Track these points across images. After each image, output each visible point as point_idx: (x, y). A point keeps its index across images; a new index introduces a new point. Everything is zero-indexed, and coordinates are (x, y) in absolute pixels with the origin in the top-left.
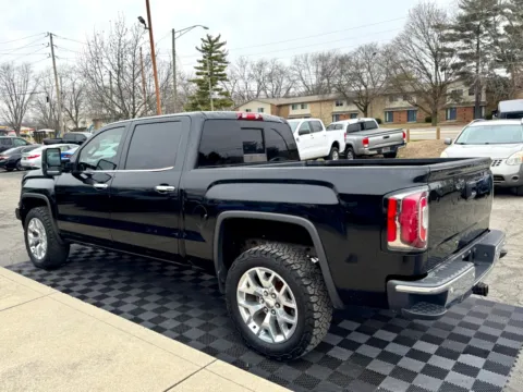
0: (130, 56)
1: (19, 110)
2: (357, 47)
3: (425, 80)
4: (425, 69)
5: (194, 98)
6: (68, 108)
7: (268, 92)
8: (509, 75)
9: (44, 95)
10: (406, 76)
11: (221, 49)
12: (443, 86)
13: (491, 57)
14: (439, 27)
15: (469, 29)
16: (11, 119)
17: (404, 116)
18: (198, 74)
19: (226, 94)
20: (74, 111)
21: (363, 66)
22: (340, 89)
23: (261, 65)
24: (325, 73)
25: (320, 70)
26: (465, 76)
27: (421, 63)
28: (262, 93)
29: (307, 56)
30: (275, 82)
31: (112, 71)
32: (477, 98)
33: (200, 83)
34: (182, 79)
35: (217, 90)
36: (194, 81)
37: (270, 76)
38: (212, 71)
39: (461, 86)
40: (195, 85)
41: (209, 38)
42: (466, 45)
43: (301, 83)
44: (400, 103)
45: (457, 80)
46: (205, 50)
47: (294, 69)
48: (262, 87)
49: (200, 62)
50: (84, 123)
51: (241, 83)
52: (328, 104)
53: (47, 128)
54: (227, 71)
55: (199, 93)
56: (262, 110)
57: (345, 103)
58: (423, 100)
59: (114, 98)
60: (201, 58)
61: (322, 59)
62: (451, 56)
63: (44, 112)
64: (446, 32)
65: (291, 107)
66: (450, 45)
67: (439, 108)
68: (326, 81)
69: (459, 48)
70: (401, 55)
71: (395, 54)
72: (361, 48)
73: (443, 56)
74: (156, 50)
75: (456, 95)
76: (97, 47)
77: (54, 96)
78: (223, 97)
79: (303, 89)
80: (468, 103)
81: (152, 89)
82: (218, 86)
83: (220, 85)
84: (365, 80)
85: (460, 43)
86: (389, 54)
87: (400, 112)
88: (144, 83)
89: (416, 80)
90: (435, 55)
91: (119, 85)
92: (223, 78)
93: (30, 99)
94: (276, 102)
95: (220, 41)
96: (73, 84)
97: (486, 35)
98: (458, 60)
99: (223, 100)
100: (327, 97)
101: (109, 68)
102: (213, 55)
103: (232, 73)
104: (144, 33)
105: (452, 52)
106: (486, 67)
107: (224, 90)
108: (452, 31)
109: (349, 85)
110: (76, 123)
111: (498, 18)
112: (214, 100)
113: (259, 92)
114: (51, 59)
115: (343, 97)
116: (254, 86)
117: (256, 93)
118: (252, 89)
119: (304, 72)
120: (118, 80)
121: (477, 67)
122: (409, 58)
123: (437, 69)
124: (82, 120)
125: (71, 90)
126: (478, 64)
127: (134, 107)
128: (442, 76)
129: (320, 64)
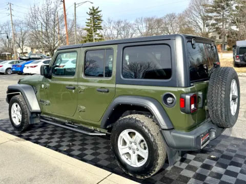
0: (53, 15)
3: (198, 31)
4: (198, 26)
5: (83, 38)
6: (18, 42)
7: (122, 36)
8: (238, 30)
9: (6, 35)
10: (189, 29)
11: (99, 14)
12: (207, 34)
13: (229, 21)
14: (205, 5)
15: (219, 7)
19: (102, 36)
20: (21, 43)
21: (168, 24)
23: (119, 22)
24: (150, 27)
25: (148, 25)
26: (218, 29)
27: (197, 23)
28: (119, 36)
29: (142, 18)
30: (126, 31)
31: (43, 23)
32: (223, 40)
33: (88, 30)
34: (79, 28)
35: (97, 34)
36: (85, 29)
37: (124, 28)
38: (94, 24)
39: (215, 34)
40: (85, 31)
41: (93, 8)
42: (218, 15)
43: (138, 31)
45: (214, 32)
46: (91, 14)
47: (135, 24)
48: (119, 33)
49: (88, 20)
50: (26, 50)
53: (7, 52)
54: (101, 25)
55: (88, 35)
60: (89, 18)
61: (149, 20)
63: (5, 44)
64: (208, 8)
66: (210, 14)
68: (150, 31)
69: (215, 16)
70: (187, 19)
71: (184, 18)
72: (167, 15)
73: (207, 20)
74: (66, 12)
75: (213, 39)
76: (35, 11)
77: (11, 35)
78: (100, 38)
79: (139, 35)
80: (219, 42)
81: (64, 31)
82: (97, 32)
83: (98, 31)
84: (170, 31)
85: (215, 14)
86: (181, 18)
88: (59, 30)
90: (203, 19)
91: (46, 30)
95: (99, 10)
96: (21, 30)
97: (227, 10)
98: (214, 22)
101: (42, 21)
102: (95, 16)
103: (104, 26)
104: (60, 4)
105: (211, 18)
106: (227, 26)
107: (100, 34)
108: (211, 8)
109: (162, 33)
110: (22, 49)
111: (232, 2)
112: (95, 39)
114: (10, 16)
116: (115, 32)
117: (116, 36)
118: (114, 34)
119: (140, 26)
120: (46, 27)
121: (223, 25)
122: (191, 20)
123: (204, 26)
124: (25, 48)
125: (20, 33)
126: (223, 24)
127: (54, 42)
128: (207, 29)
129: (148, 22)
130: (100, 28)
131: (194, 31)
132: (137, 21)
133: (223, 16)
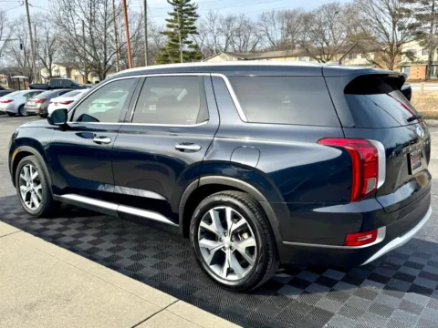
0: (103, 6)
2: (321, 5)
3: (382, 39)
4: (383, 28)
5: (164, 49)
6: (42, 56)
7: (236, 46)
9: (18, 42)
10: (365, 35)
11: (190, 2)
12: (399, 45)
18: (169, 26)
19: (196, 47)
20: (48, 59)
21: (325, 24)
22: (304, 45)
23: (230, 20)
24: (290, 30)
25: (285, 26)
26: (419, 35)
27: (380, 23)
28: (230, 46)
29: (273, 12)
30: (242, 37)
31: (85, 20)
32: (430, 57)
33: (171, 35)
34: (153, 31)
35: (187, 42)
36: (165, 33)
37: (239, 31)
38: (182, 24)
39: (415, 46)
40: (165, 37)
42: (423, 7)
43: (267, 38)
44: (359, 60)
45: (412, 40)
46: (176, 3)
47: (261, 25)
48: (229, 41)
49: (171, 14)
50: (58, 71)
51: (210, 37)
53: (22, 75)
54: (196, 24)
55: (170, 45)
57: (307, 59)
58: (380, 58)
59: (87, 47)
60: (173, 11)
61: (288, 16)
62: (408, 17)
63: (19, 61)
66: (408, 6)
67: (394, 67)
68: (290, 37)
69: (416, 9)
70: (362, 15)
71: (356, 13)
72: (324, 6)
73: (401, 16)
75: (410, 54)
77: (28, 44)
78: (193, 50)
79: (268, 45)
80: (421, 62)
81: (124, 39)
82: (188, 39)
83: (190, 38)
84: (327, 37)
85: (417, 5)
86: (350, 12)
88: (116, 34)
89: (374, 39)
90: (393, 15)
91: (91, 34)
93: (5, 46)
96: (47, 33)
98: (413, 20)
99: (193, 53)
100: (291, 52)
101: (82, 16)
102: (184, 8)
103: (202, 26)
105: (409, 13)
107: (194, 43)
109: (312, 41)
110: (50, 71)
112: (184, 52)
113: (226, 47)
115: (306, 51)
116: (222, 40)
117: (224, 46)
118: (221, 43)
119: (271, 28)
120: (90, 29)
121: (430, 28)
122: (369, 17)
123: (394, 29)
124: (56, 68)
125: (45, 39)
126: (432, 25)
127: (106, 56)
128: (399, 35)
129: (286, 21)
130: (193, 31)
131: (375, 38)
132: (263, 17)
133: (433, 10)
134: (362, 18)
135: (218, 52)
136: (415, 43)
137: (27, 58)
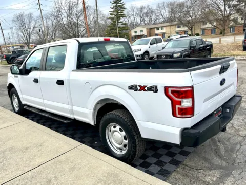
1: (28, 36)
3: (219, 13)
4: (220, 8)
5: (109, 27)
6: (51, 34)
9: (38, 28)
10: (211, 12)
11: (122, 2)
12: (229, 15)
16: (25, 40)
17: (210, 31)
18: (111, 14)
19: (125, 24)
20: (54, 35)
21: (190, 7)
22: (179, 19)
23: (142, 9)
24: (173, 12)
25: (170, 10)
26: (239, 11)
27: (218, 5)
28: (143, 22)
29: (164, 3)
32: (245, 21)
33: (112, 19)
34: (104, 17)
35: (121, 22)
36: (110, 18)
37: (147, 14)
38: (118, 13)
39: (237, 16)
40: (110, 20)
43: (161, 17)
44: (208, 25)
45: (235, 13)
46: (115, 2)
47: (158, 10)
48: (142, 20)
51: (132, 18)
52: (174, 27)
54: (125, 12)
55: (112, 24)
56: (142, 31)
57: (182, 26)
58: (218, 24)
60: (112, 7)
61: (171, 4)
63: (40, 36)
65: (156, 29)
67: (226, 27)
68: (173, 15)
73: (229, 1)
75: (235, 20)
76: (59, 5)
78: (124, 26)
79: (162, 20)
80: (240, 24)
83: (122, 19)
84: (191, 15)
87: (208, 30)
89: (215, 14)
90: (224, 1)
92: (123, 16)
93: (33, 30)
94: (149, 27)
96: (52, 23)
98: (236, 3)
100: (173, 23)
102: (118, 5)
103: (128, 13)
107: (124, 22)
109: (184, 17)
110: (55, 41)
112: (119, 27)
113: (141, 22)
114: (40, 11)
115: (181, 23)
116: (138, 19)
118: (137, 21)
119: (163, 11)
121: (245, 6)
122: (212, 3)
123: (225, 8)
125: (52, 25)
126: (245, 4)
128: (228, 11)
129: (170, 7)
132: (159, 6)
134: (208, 3)
135: (136, 26)
136: (237, 14)
137: (44, 35)
